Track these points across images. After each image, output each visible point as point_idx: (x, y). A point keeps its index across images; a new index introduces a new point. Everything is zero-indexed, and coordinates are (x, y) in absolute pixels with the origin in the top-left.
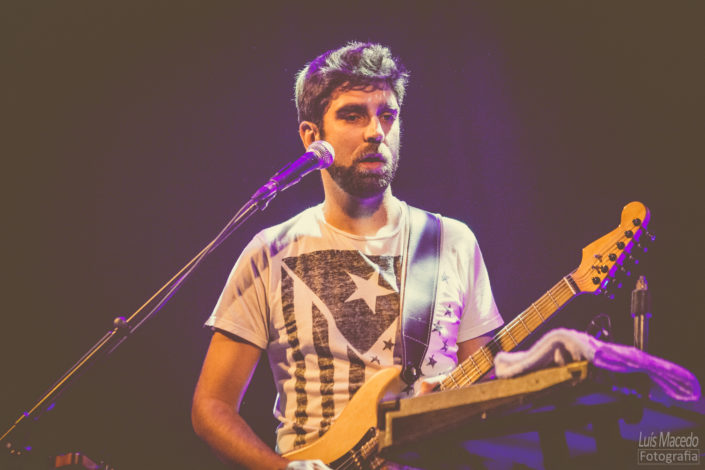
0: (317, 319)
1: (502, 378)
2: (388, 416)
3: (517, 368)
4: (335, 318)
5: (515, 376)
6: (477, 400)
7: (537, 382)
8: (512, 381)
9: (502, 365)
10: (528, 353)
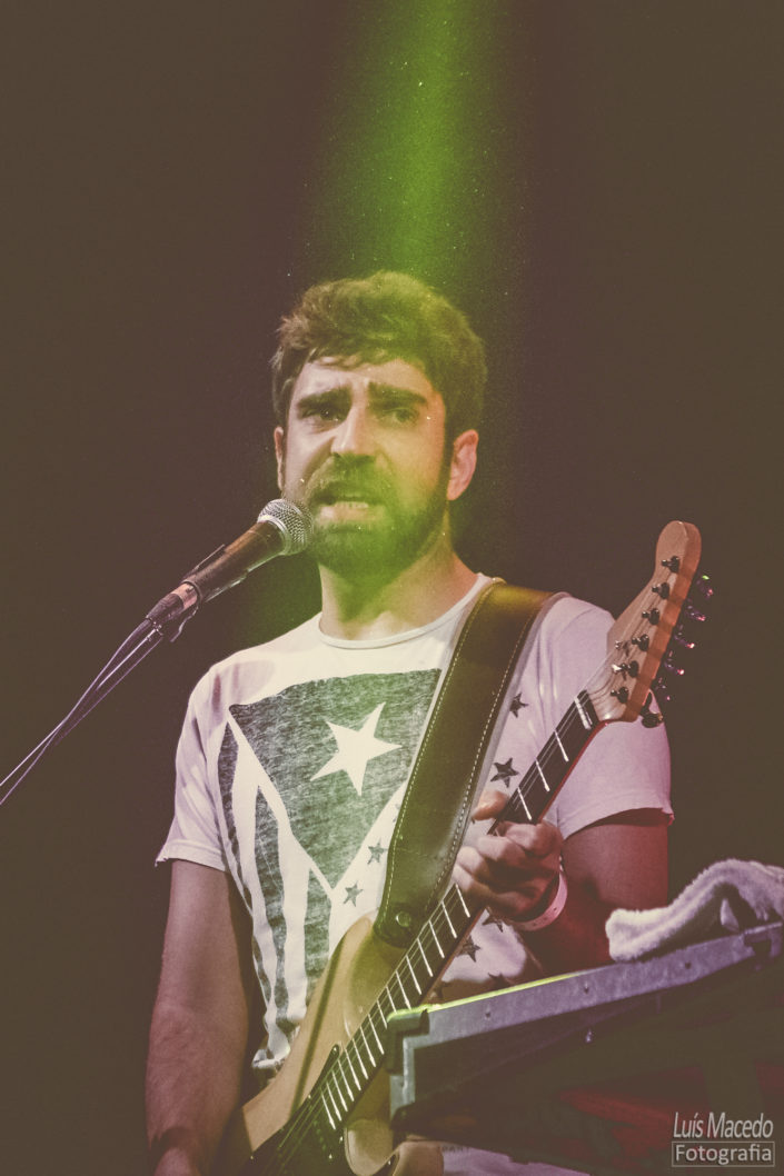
0: (263, 820)
1: (621, 961)
2: (408, 1045)
3: (648, 940)
4: (290, 815)
5: (646, 956)
6: (576, 1006)
7: (688, 966)
8: (640, 965)
9: (622, 936)
10: (670, 909)
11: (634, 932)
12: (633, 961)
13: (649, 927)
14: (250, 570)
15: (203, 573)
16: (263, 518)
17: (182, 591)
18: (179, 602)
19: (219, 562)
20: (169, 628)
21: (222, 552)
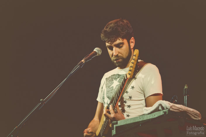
2: (115, 126)
6: (138, 121)
7: (155, 115)
8: (148, 115)
9: (145, 111)
10: (152, 107)
11: (147, 110)
12: (147, 114)
13: (149, 110)
14: (93, 58)
15: (86, 58)
16: (95, 50)
17: (83, 61)
18: (82, 62)
19: (88, 57)
20: (81, 66)
21: (88, 55)
